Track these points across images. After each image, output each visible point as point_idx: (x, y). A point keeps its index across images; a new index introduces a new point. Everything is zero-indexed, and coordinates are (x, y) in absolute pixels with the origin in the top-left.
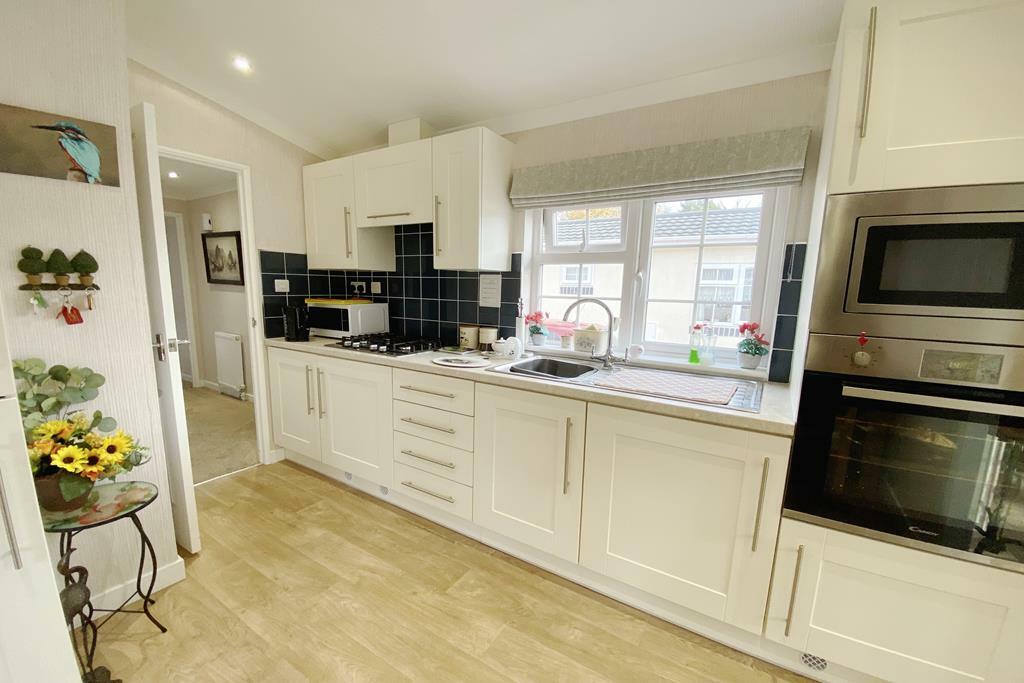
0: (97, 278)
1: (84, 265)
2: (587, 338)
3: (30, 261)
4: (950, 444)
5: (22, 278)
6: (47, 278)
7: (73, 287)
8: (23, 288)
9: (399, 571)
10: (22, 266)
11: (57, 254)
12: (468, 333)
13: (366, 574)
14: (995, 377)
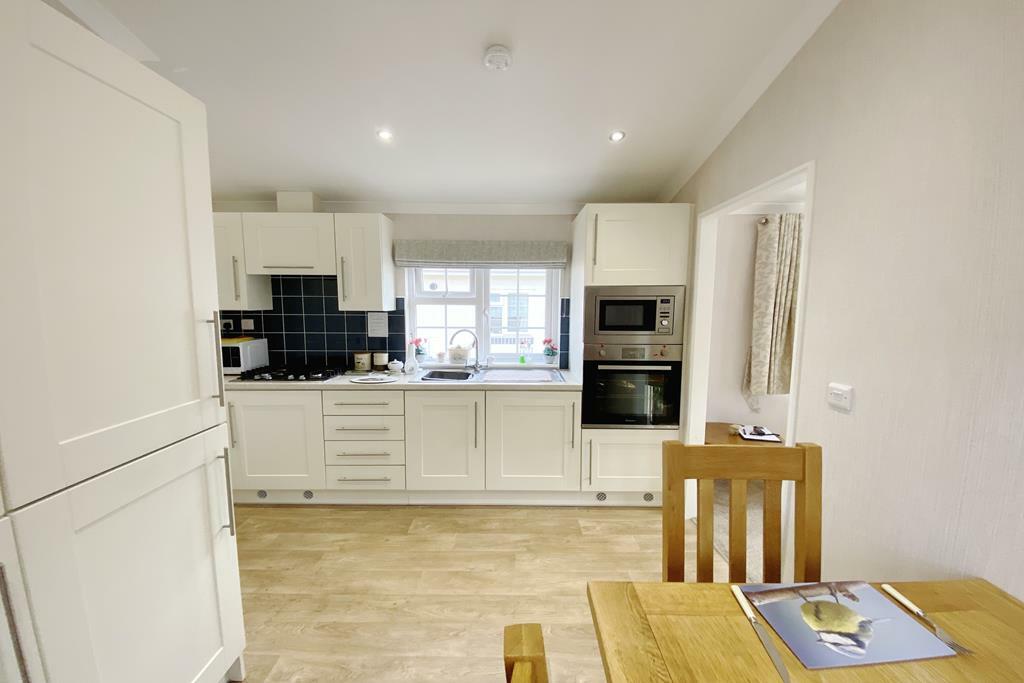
2: (458, 355)
4: (633, 386)
12: (364, 359)
14: (643, 357)
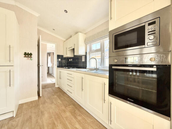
0: (32, 56)
1: (31, 54)
3: (25, 54)
5: (24, 56)
6: (27, 56)
7: (29, 57)
8: (24, 57)
9: (62, 104)
10: (24, 54)
11: (28, 53)
13: (58, 103)
